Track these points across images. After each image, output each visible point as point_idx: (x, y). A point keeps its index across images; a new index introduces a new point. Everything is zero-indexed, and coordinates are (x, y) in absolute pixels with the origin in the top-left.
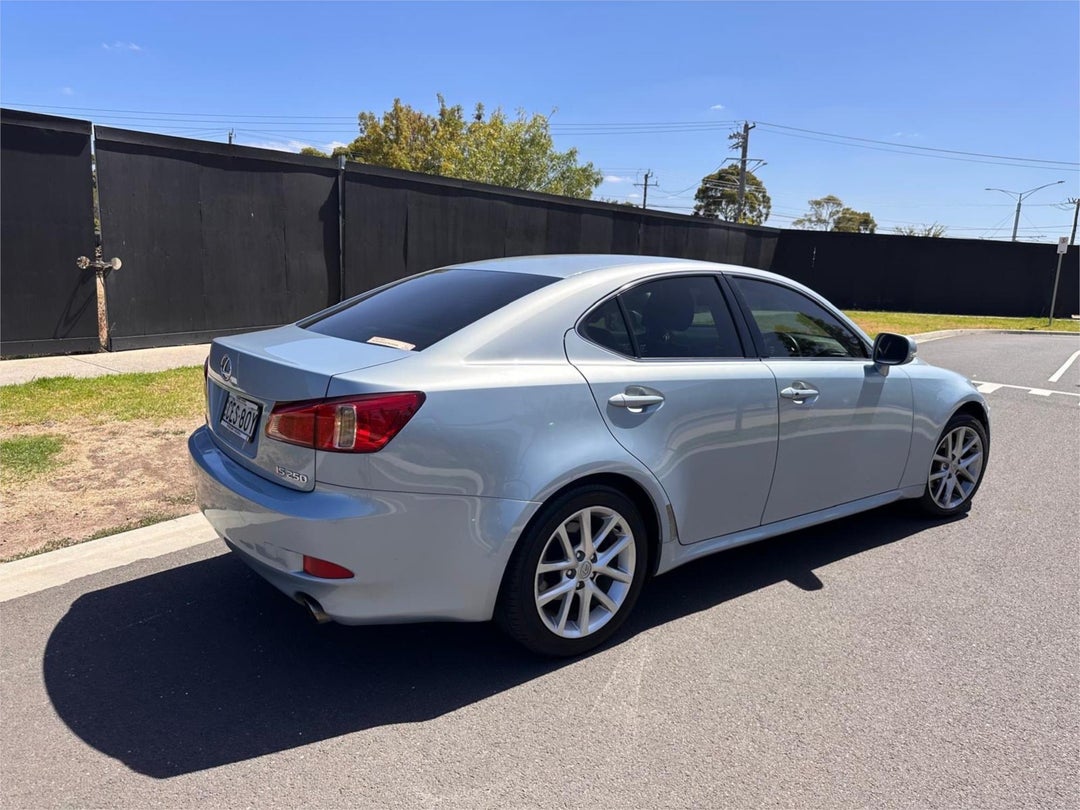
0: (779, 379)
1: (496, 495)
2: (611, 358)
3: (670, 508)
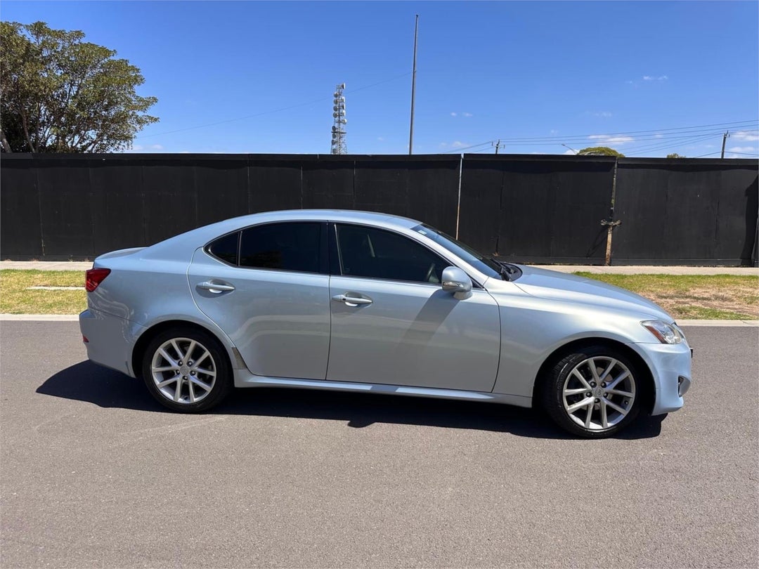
0: (332, 288)
1: (133, 321)
2: (214, 263)
3: (236, 351)
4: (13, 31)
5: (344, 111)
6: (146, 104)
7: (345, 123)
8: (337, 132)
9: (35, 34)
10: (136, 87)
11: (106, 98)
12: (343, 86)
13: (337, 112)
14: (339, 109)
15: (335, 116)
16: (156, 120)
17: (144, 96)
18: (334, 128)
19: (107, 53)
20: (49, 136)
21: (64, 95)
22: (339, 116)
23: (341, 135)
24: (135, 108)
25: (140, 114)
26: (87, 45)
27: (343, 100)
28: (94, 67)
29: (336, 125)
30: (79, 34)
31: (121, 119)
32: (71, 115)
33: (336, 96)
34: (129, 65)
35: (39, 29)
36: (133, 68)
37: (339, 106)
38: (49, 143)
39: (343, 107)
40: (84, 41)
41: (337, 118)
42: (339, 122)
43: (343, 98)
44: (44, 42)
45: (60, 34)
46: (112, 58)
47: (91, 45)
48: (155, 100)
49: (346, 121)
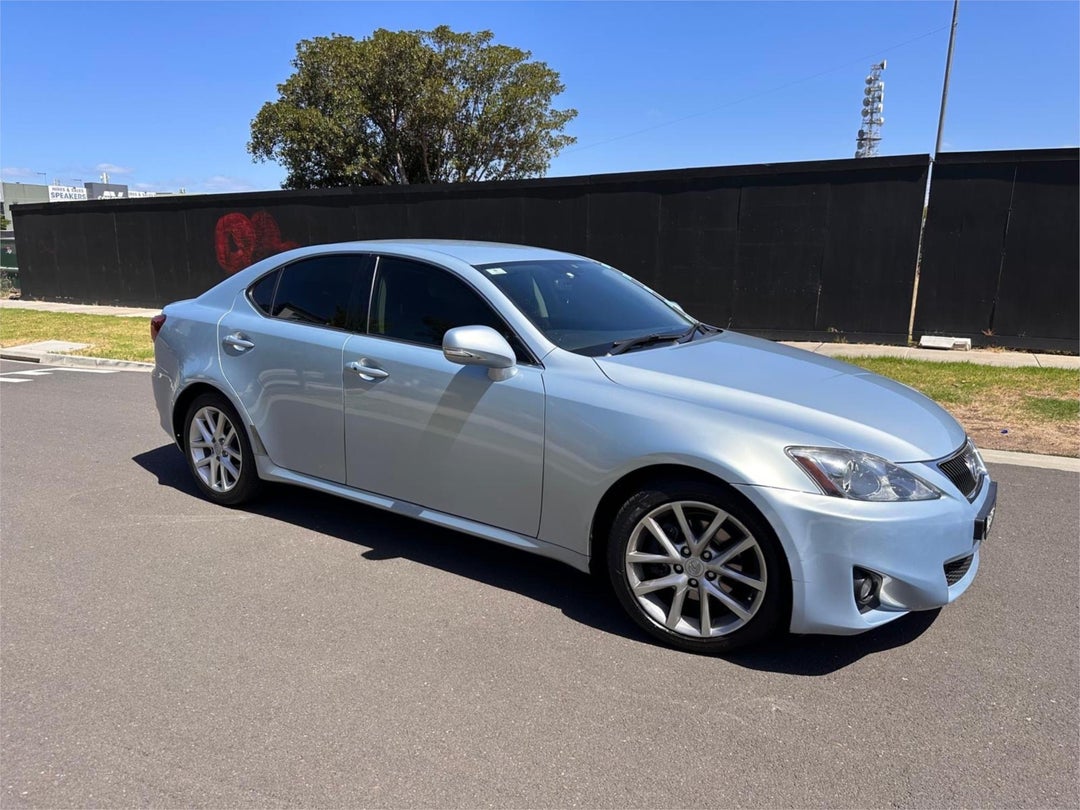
3: (254, 430)
4: (416, 42)
5: (881, 105)
6: (562, 119)
7: (881, 124)
8: (865, 139)
9: (438, 42)
10: (553, 97)
11: (512, 115)
12: (882, 65)
13: (868, 108)
14: (873, 102)
15: (865, 113)
16: (573, 140)
17: (561, 109)
18: (861, 133)
19: (517, 54)
20: (450, 172)
21: (468, 117)
22: (872, 113)
23: (872, 143)
24: (548, 126)
25: (554, 133)
26: (496, 48)
27: (880, 88)
28: (503, 75)
29: (866, 129)
30: (487, 35)
31: (530, 142)
32: (474, 143)
33: (869, 82)
34: (547, 68)
35: (442, 34)
36: (549, 73)
37: (873, 98)
38: (451, 180)
39: (879, 98)
40: (493, 43)
41: (869, 117)
42: (871, 123)
43: (882, 84)
44: (447, 50)
45: (465, 38)
46: (524, 62)
47: (502, 47)
48: (575, 113)
49: (882, 120)
